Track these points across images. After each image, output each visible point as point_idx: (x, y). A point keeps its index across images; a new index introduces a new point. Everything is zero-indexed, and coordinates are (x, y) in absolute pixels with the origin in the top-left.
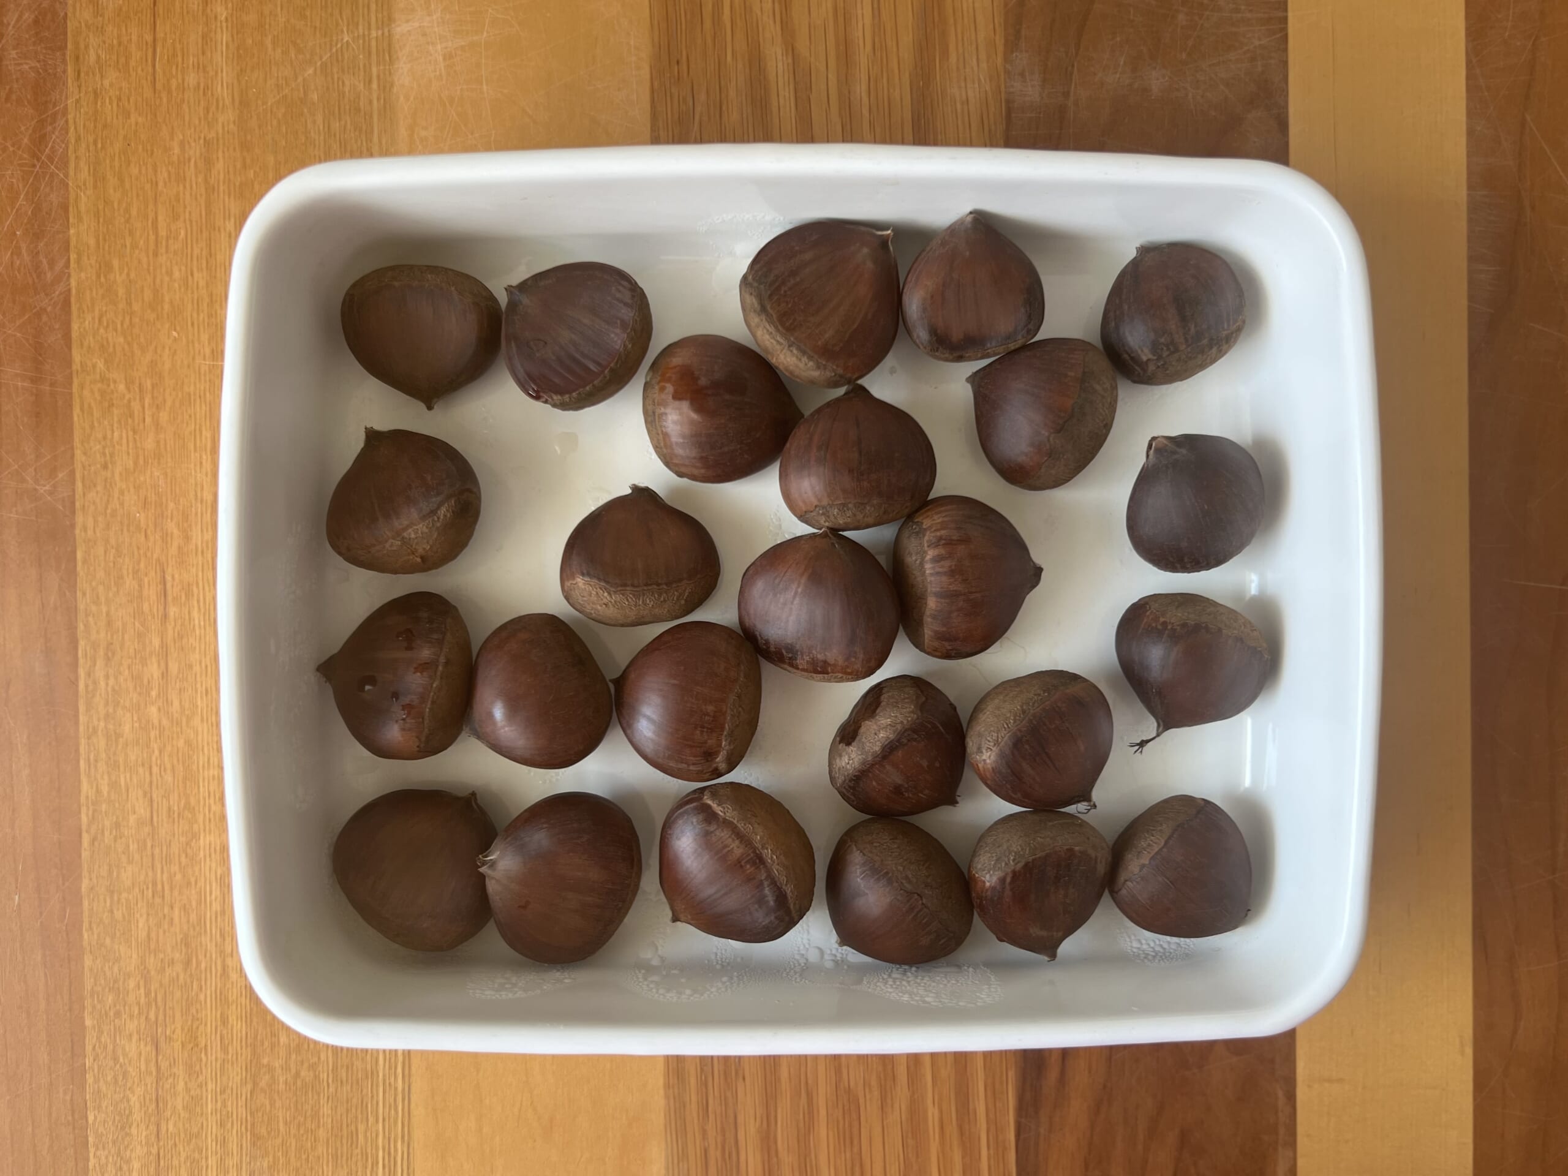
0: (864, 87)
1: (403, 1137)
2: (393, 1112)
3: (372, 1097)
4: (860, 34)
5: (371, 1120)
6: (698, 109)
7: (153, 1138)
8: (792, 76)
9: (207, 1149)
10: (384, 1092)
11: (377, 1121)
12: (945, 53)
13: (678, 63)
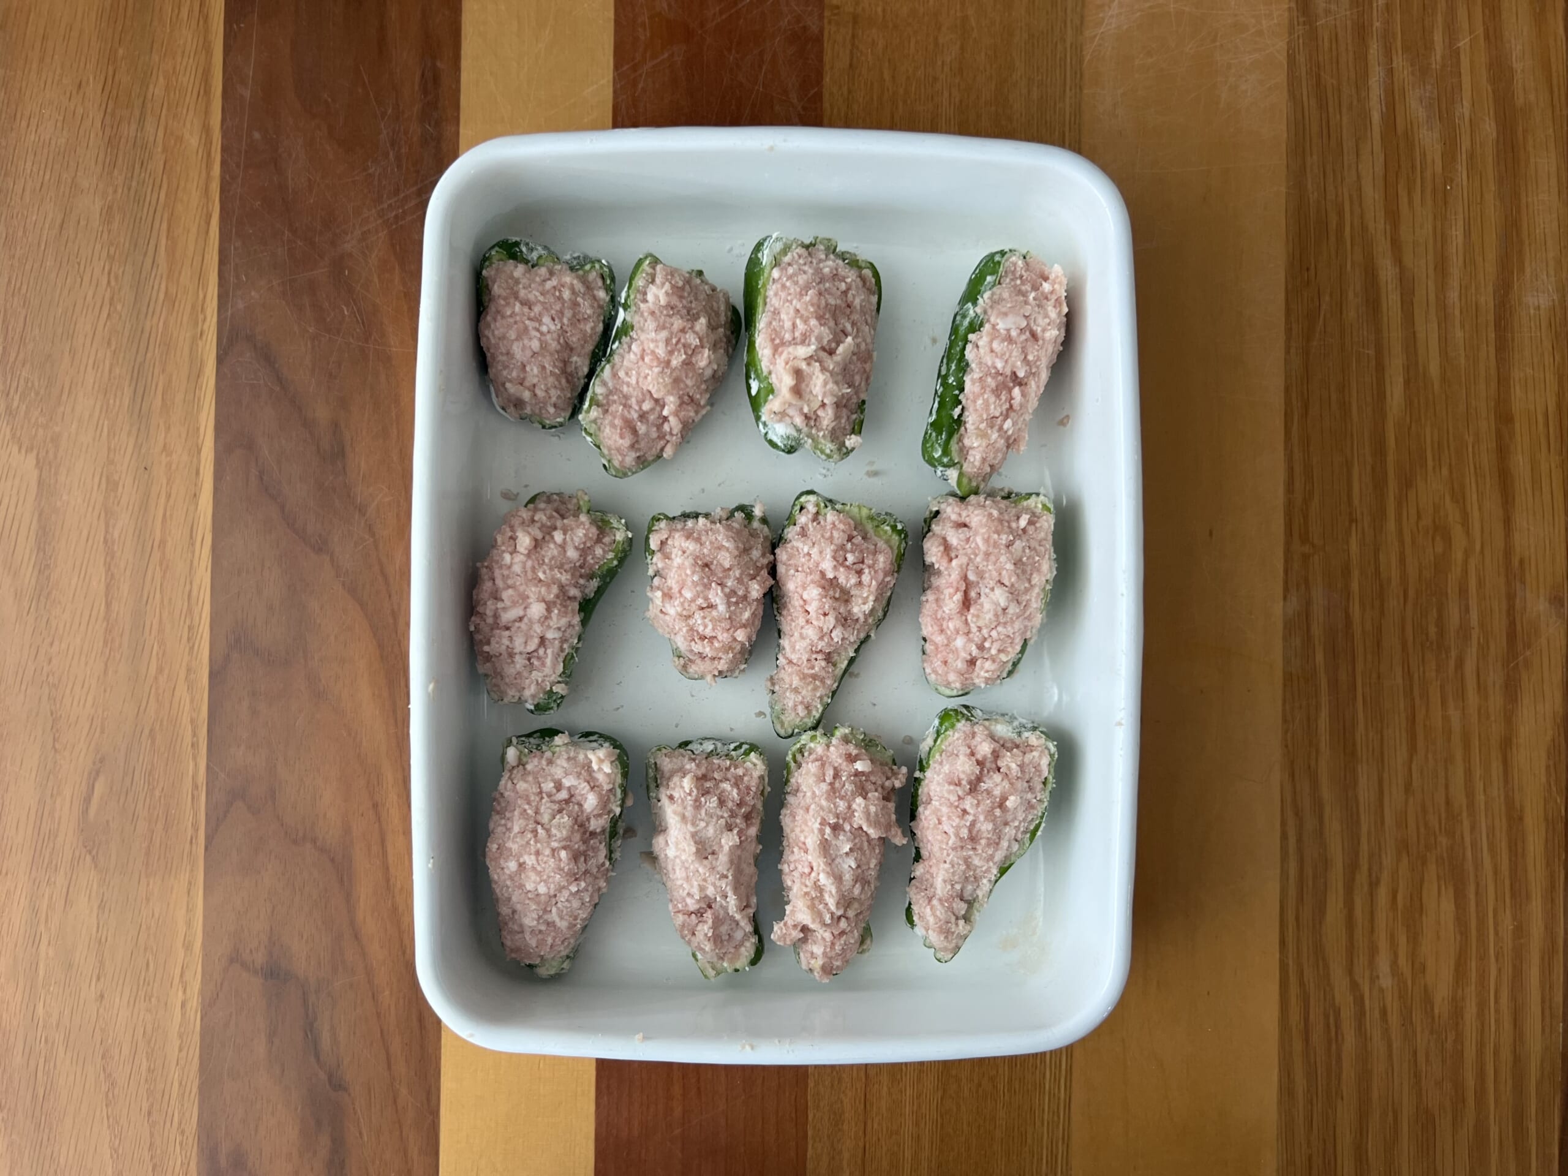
0: (1456, 294)
1: (1063, 1138)
2: (1056, 1118)
3: (1039, 1105)
4: (1454, 251)
5: (1038, 1123)
6: (1324, 307)
7: (861, 1133)
8: (1399, 283)
9: (904, 1144)
10: (1049, 1100)
11: (1043, 1125)
12: (1522, 270)
13: (1308, 269)
